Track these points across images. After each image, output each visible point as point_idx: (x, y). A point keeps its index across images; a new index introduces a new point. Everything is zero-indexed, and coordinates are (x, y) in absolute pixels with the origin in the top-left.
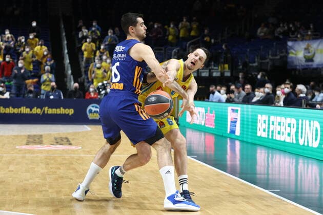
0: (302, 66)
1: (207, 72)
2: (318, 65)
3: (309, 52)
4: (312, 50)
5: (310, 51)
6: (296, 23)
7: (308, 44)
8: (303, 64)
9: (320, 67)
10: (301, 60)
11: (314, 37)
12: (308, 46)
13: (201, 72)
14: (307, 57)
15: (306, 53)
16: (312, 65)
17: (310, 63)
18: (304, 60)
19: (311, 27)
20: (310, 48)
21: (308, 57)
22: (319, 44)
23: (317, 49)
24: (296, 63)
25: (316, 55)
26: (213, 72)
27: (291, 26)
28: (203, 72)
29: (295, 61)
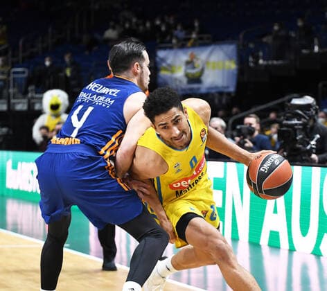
0: (183, 90)
1: (24, 103)
2: (209, 88)
3: (194, 68)
4: (199, 64)
5: (196, 65)
6: (166, 18)
7: (192, 54)
8: (183, 87)
9: (213, 91)
10: (180, 81)
11: (200, 42)
12: (193, 57)
13: (14, 104)
14: (190, 76)
15: (189, 69)
16: (199, 89)
17: (195, 86)
18: (185, 80)
19: (196, 24)
20: (195, 60)
21: (193, 75)
22: (211, 53)
23: (207, 62)
24: (173, 85)
25: (206, 72)
26: (34, 104)
27: (158, 22)
28: (19, 103)
29: (169, 82)
